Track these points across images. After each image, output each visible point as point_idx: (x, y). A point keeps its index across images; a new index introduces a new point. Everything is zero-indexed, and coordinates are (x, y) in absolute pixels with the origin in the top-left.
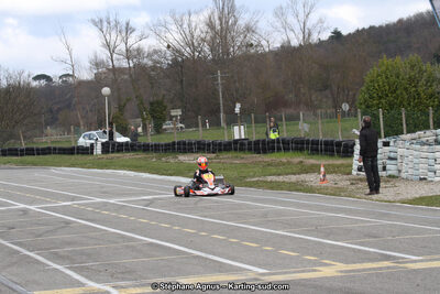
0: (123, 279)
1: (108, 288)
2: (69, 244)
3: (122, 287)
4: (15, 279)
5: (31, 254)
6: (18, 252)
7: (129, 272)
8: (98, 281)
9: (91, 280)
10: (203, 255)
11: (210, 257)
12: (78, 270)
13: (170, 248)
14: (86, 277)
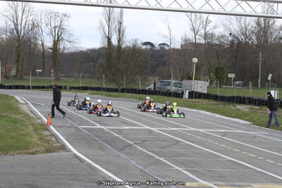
0: (219, 181)
1: (212, 185)
2: (182, 155)
3: (220, 185)
4: (156, 173)
5: (161, 159)
6: (153, 157)
7: (222, 177)
8: (204, 180)
9: (201, 179)
10: (263, 171)
11: (267, 173)
12: (193, 172)
13: (243, 165)
14: (198, 177)
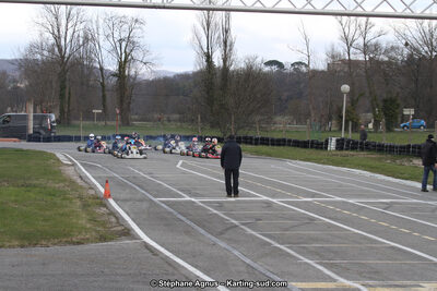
0: (371, 279)
1: (358, 286)
2: (316, 240)
3: (371, 286)
4: (271, 269)
5: (282, 247)
6: (270, 244)
8: (347, 278)
9: (341, 277)
12: (329, 266)
13: (411, 253)
14: (337, 273)
